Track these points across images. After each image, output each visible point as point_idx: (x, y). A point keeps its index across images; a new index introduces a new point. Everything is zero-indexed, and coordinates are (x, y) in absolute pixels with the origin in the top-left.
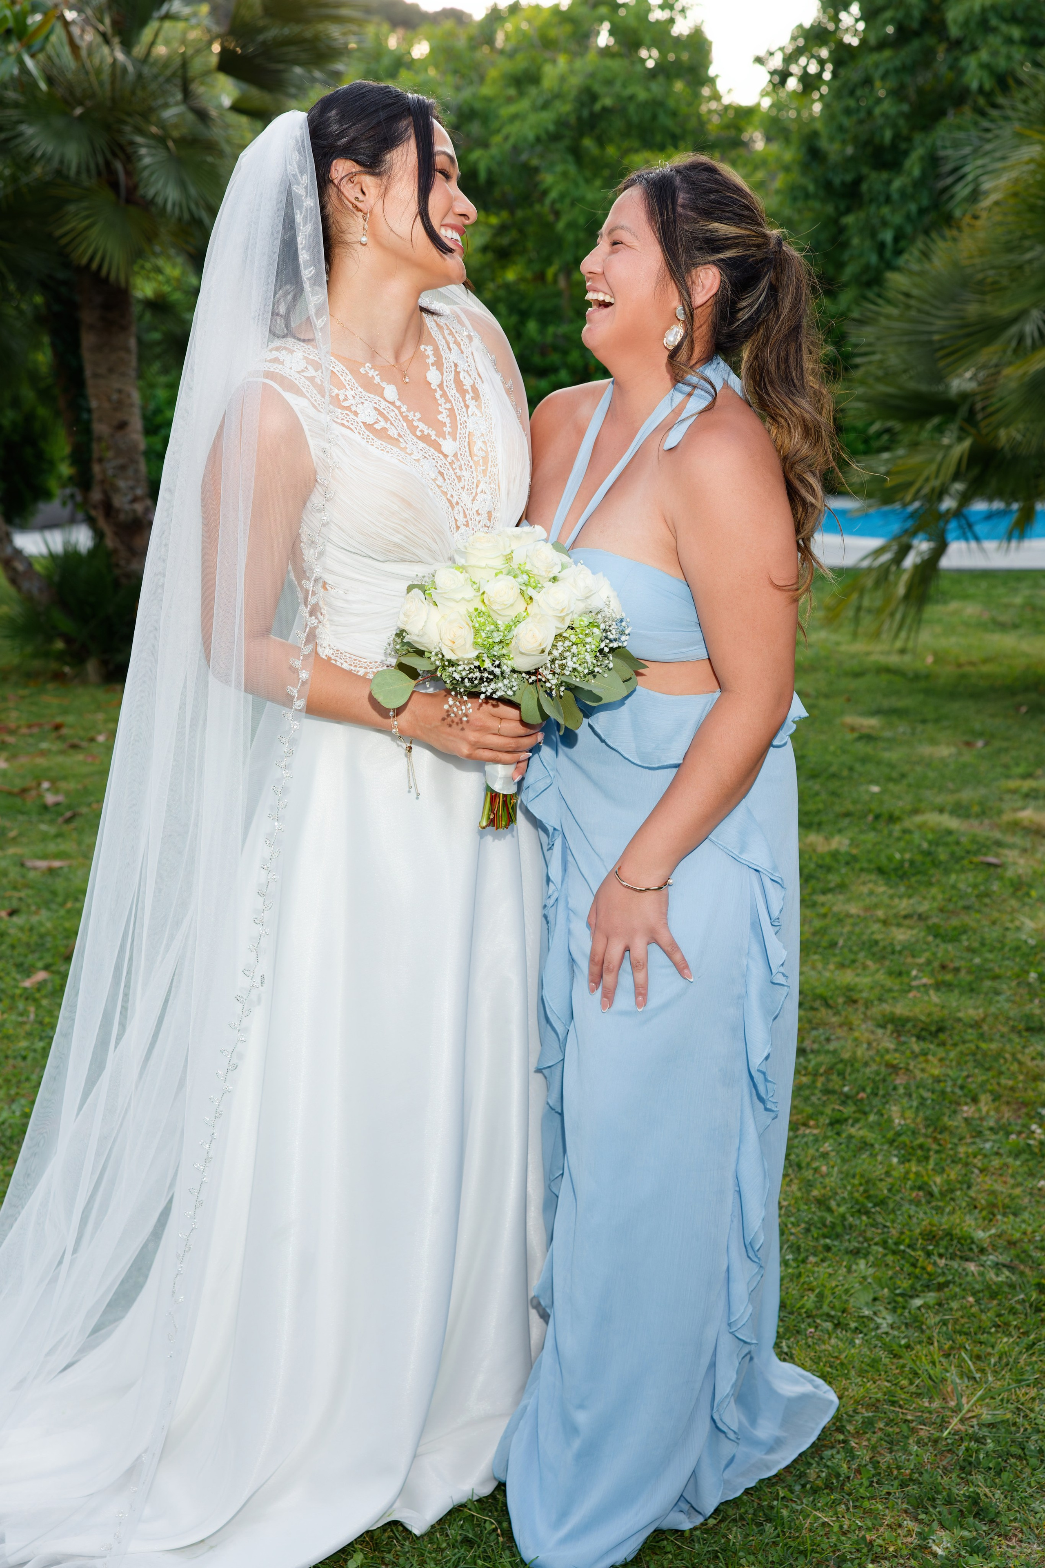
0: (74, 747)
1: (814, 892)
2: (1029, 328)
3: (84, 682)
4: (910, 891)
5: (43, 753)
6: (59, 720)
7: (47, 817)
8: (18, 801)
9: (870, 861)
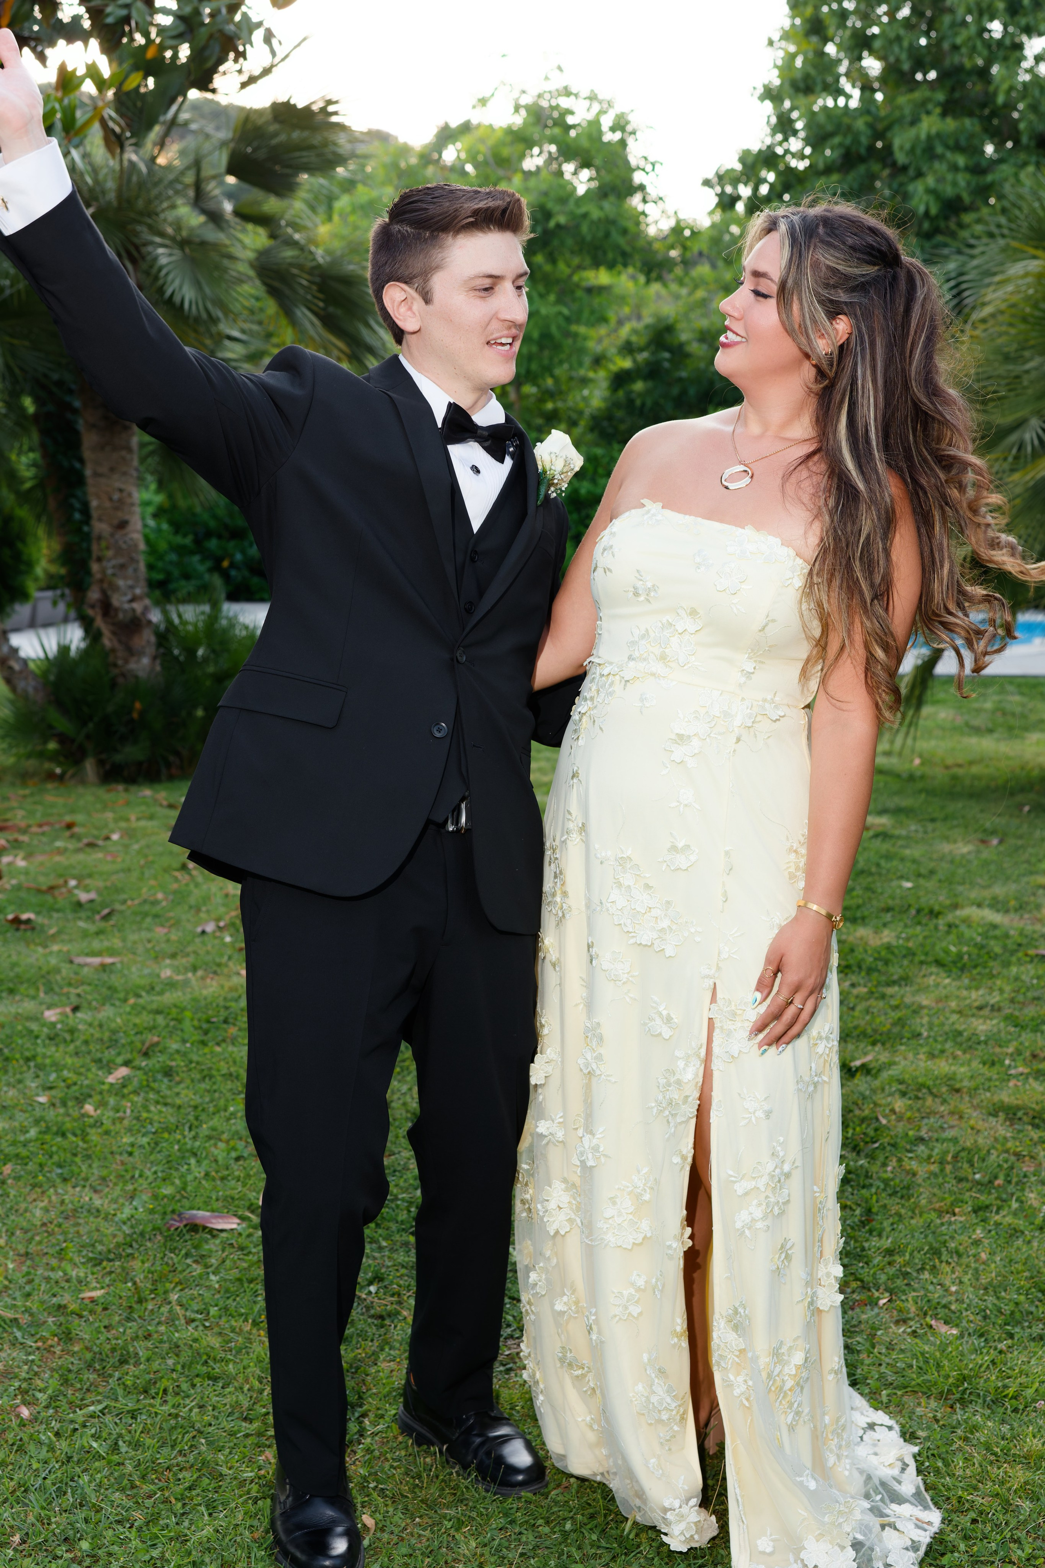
0: (91, 845)
1: (879, 984)
2: (1029, 436)
3: (83, 782)
4: (974, 983)
5: (61, 852)
6: (68, 819)
7: (83, 914)
8: (49, 898)
9: (926, 954)
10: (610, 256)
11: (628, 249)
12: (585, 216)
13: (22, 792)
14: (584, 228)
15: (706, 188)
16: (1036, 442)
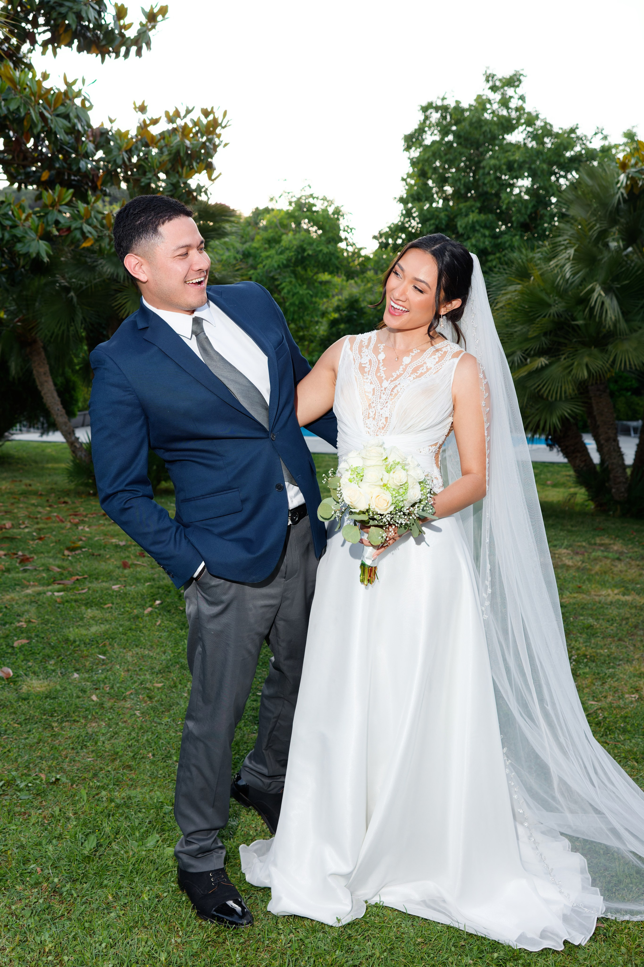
10: (331, 269)
11: (339, 266)
12: (321, 251)
13: (80, 500)
14: (320, 256)
15: (374, 240)
16: (519, 361)
